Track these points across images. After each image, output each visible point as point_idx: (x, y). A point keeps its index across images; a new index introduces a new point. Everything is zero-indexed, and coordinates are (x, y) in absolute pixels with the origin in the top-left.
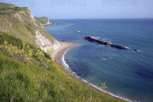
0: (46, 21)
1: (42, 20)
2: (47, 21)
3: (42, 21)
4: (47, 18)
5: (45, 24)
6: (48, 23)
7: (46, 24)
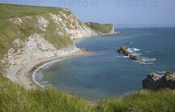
0: (109, 30)
1: (104, 28)
2: (111, 30)
3: (104, 30)
4: (112, 26)
5: (107, 33)
6: (112, 32)
7: (109, 34)
